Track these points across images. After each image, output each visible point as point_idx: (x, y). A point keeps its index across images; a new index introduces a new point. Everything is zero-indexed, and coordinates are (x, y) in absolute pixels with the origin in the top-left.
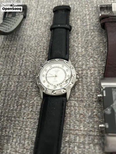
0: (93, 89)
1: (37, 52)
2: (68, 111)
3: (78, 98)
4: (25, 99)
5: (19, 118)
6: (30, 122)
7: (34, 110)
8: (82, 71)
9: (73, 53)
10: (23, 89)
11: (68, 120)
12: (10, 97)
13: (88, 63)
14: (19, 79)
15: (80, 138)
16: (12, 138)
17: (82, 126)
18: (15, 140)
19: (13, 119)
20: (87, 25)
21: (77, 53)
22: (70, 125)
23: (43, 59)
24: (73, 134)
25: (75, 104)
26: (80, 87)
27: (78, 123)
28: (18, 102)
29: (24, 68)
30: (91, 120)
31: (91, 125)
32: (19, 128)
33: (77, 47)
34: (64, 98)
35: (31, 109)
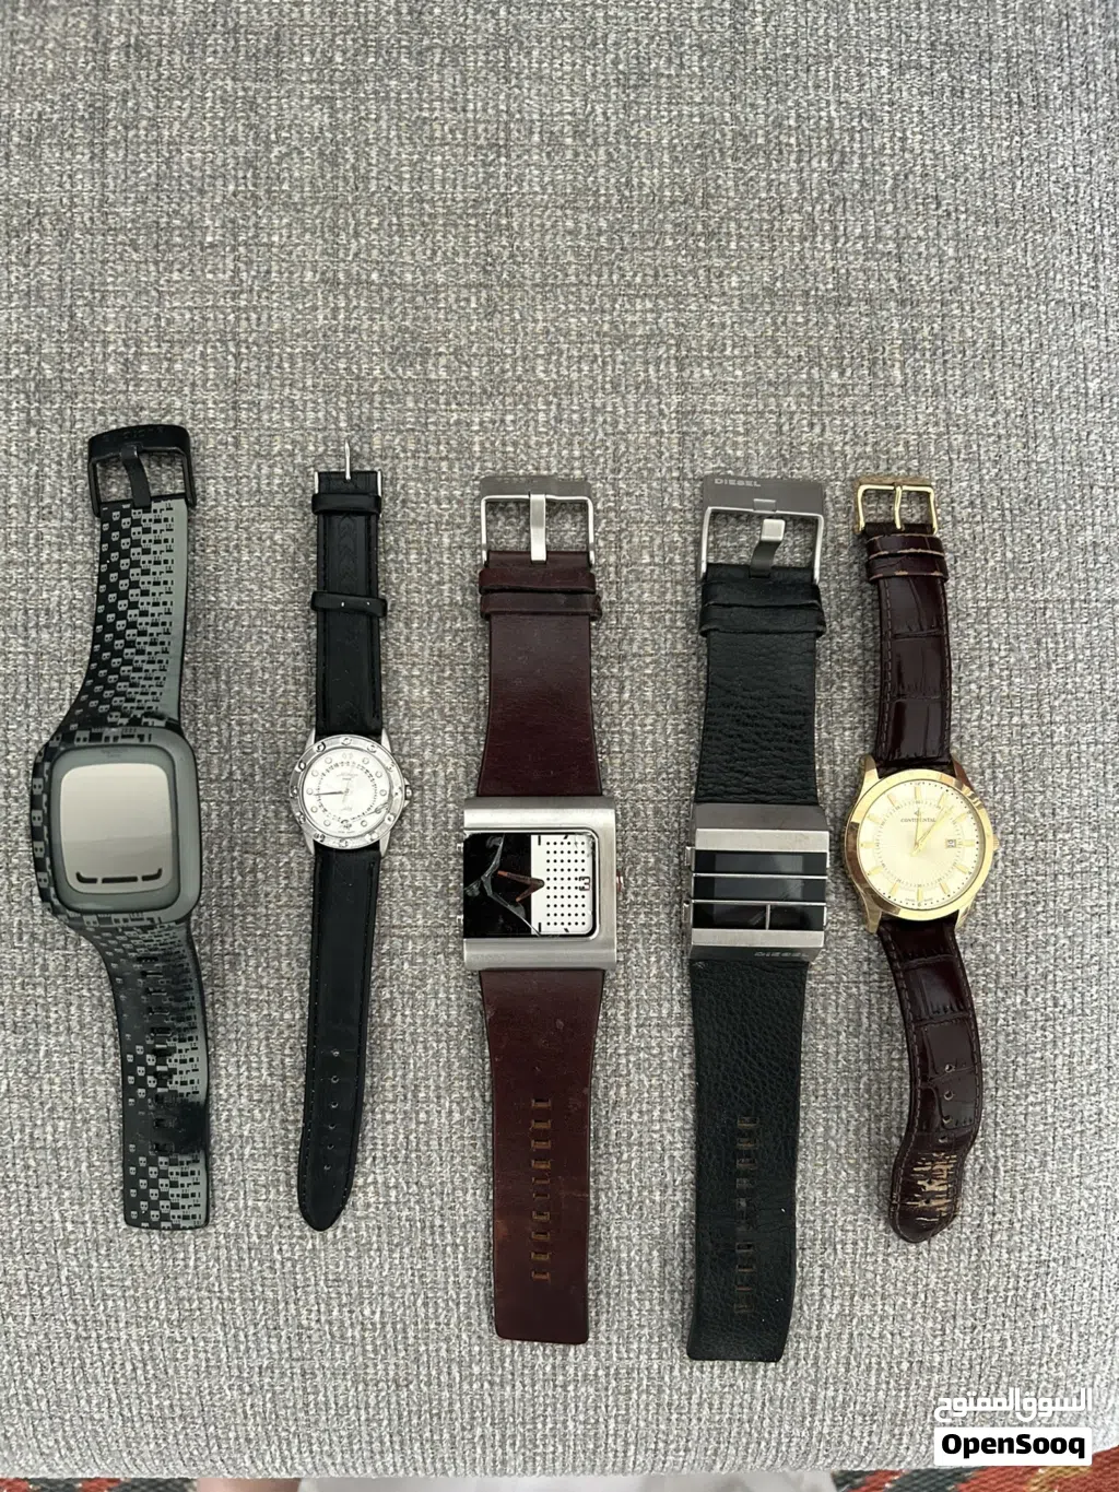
0: (451, 822)
1: (273, 691)
2: (384, 882)
3: (410, 847)
4: (262, 854)
5: (255, 907)
6: (288, 915)
7: (295, 885)
8: (421, 765)
9: (396, 703)
10: (250, 824)
11: (385, 904)
12: (215, 849)
13: (439, 741)
14: (230, 791)
15: (415, 943)
16: (243, 958)
17: (419, 916)
18: (252, 962)
19: (236, 911)
20: (441, 583)
21: (407, 703)
22: (391, 916)
23: (301, 721)
24: (400, 937)
25: (402, 864)
26: (417, 816)
27: (409, 910)
28: (241, 863)
29: (237, 753)
30: (442, 902)
31: (441, 913)
32: (259, 933)
33: (409, 678)
34: (373, 853)
35: (284, 882)
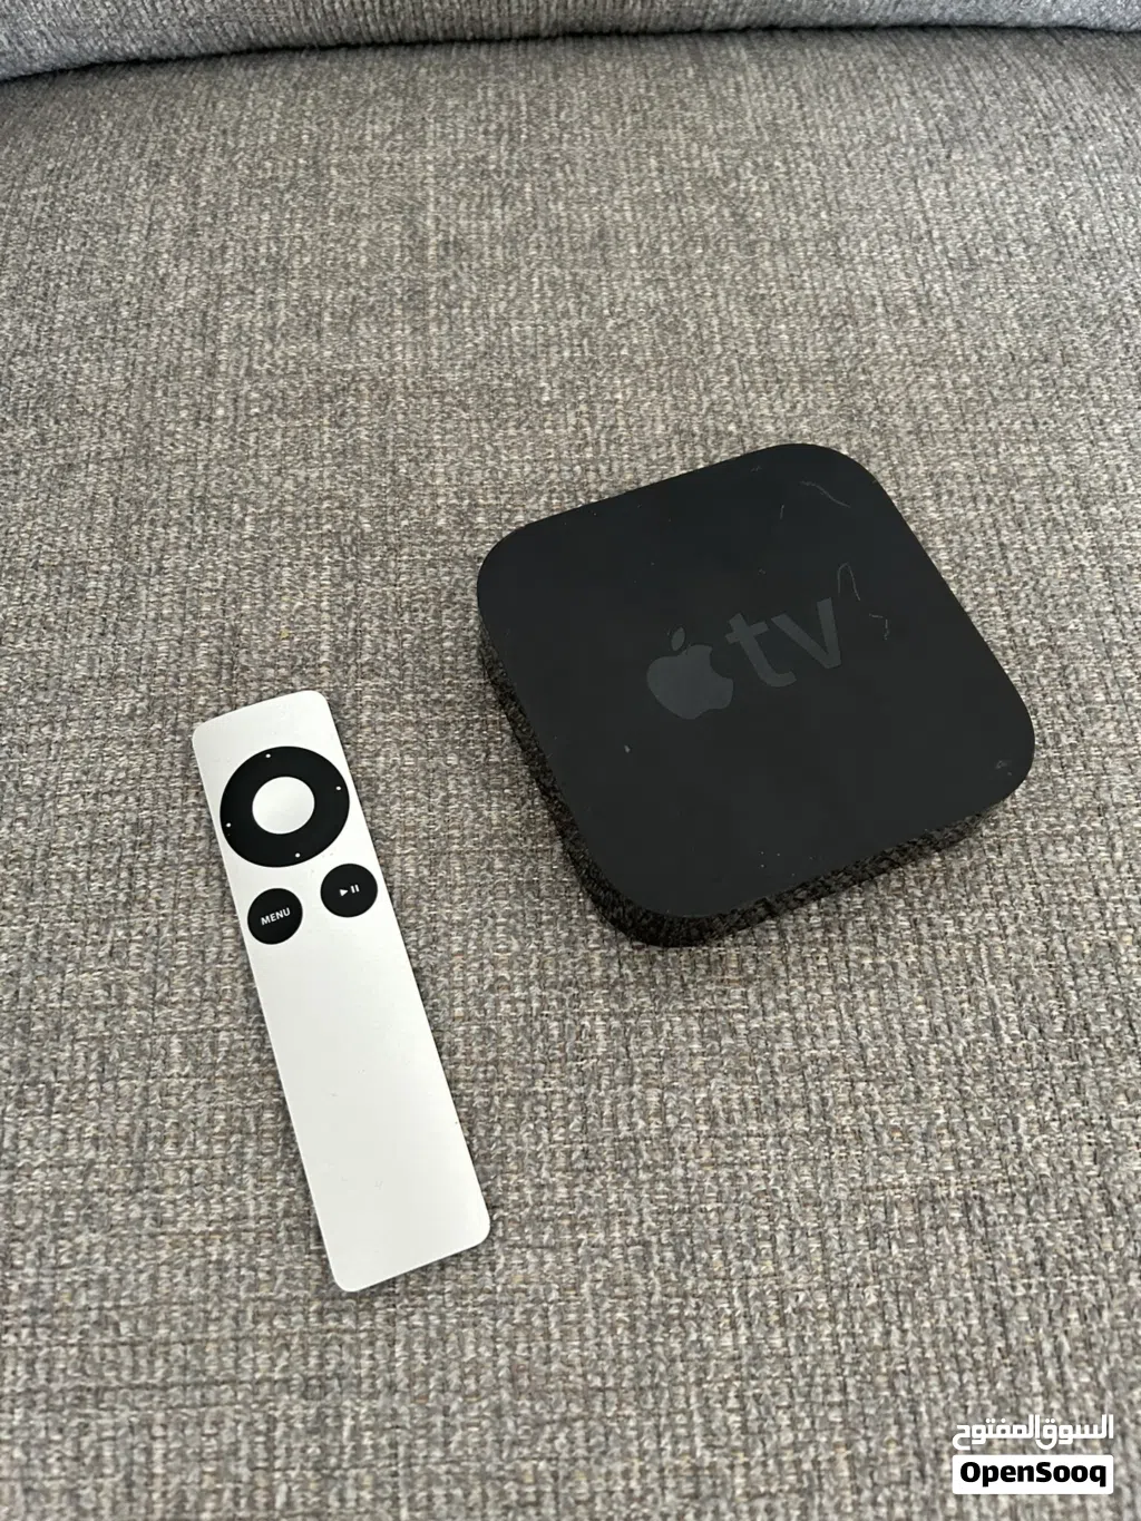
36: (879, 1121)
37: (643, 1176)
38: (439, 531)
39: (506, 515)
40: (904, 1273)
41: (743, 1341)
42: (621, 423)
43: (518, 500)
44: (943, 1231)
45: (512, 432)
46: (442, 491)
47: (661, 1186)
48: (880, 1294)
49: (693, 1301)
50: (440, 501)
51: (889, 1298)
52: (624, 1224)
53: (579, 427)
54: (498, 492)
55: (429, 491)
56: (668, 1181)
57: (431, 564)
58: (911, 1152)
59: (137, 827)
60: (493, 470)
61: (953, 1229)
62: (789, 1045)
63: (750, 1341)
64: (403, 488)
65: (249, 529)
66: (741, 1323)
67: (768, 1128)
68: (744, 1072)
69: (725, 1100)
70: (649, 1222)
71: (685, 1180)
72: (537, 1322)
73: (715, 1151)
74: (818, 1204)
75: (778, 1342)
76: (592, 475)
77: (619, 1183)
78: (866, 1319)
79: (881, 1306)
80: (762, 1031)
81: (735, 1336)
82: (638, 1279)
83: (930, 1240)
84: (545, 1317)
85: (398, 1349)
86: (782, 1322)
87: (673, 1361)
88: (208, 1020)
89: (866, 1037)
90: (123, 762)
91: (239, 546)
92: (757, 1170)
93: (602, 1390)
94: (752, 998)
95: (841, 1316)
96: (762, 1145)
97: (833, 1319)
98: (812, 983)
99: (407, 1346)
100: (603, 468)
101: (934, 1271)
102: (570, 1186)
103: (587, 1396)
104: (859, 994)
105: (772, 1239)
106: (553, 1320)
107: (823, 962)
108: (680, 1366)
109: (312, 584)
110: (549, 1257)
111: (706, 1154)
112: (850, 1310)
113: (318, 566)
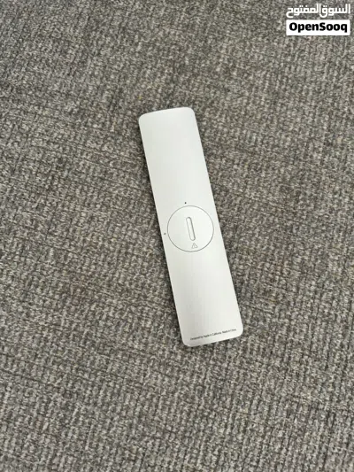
36: (308, 373)
37: (211, 362)
38: (216, 73)
39: (246, 75)
40: (296, 430)
41: (227, 433)
42: (307, 50)
43: (253, 70)
44: (316, 421)
45: (260, 39)
46: (223, 56)
47: (217, 368)
48: (284, 434)
49: (214, 413)
50: (221, 60)
51: (286, 437)
52: (199, 377)
53: (289, 46)
54: (246, 64)
55: (217, 54)
56: (220, 367)
57: (209, 87)
58: (315, 388)
59: (60, 160)
60: (247, 54)
61: (320, 421)
62: (284, 332)
63: (230, 434)
64: (207, 50)
65: (139, 48)
66: (229, 427)
67: (265, 360)
68: (263, 337)
69: (252, 345)
70: (208, 380)
71: (227, 369)
72: (155, 400)
73: (242, 363)
74: (273, 395)
75: (240, 438)
76: (287, 69)
77: (201, 361)
78: (276, 441)
79: (283, 439)
80: (276, 324)
81: (225, 430)
82: (197, 399)
83: (310, 422)
84: (158, 400)
85: (101, 392)
86: (245, 431)
87: (199, 431)
88: (66, 246)
89: (315, 339)
90: (62, 131)
91: (134, 54)
92: (255, 375)
93: (171, 432)
94: (277, 310)
95: (267, 437)
96: (260, 366)
97: (263, 437)
98: (302, 312)
99: (105, 392)
100: (293, 68)
101: (307, 434)
102: (183, 356)
103: (165, 432)
104: (319, 323)
105: (251, 402)
106: (161, 402)
107: (309, 305)
108: (201, 434)
109: (157, 80)
110: (167, 379)
111: (238, 362)
112: (271, 437)
113: (162, 73)
